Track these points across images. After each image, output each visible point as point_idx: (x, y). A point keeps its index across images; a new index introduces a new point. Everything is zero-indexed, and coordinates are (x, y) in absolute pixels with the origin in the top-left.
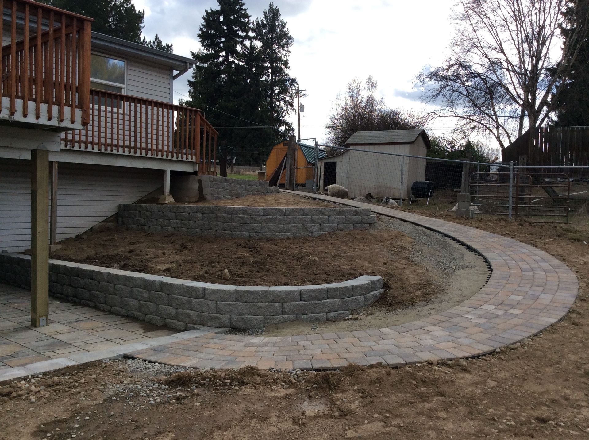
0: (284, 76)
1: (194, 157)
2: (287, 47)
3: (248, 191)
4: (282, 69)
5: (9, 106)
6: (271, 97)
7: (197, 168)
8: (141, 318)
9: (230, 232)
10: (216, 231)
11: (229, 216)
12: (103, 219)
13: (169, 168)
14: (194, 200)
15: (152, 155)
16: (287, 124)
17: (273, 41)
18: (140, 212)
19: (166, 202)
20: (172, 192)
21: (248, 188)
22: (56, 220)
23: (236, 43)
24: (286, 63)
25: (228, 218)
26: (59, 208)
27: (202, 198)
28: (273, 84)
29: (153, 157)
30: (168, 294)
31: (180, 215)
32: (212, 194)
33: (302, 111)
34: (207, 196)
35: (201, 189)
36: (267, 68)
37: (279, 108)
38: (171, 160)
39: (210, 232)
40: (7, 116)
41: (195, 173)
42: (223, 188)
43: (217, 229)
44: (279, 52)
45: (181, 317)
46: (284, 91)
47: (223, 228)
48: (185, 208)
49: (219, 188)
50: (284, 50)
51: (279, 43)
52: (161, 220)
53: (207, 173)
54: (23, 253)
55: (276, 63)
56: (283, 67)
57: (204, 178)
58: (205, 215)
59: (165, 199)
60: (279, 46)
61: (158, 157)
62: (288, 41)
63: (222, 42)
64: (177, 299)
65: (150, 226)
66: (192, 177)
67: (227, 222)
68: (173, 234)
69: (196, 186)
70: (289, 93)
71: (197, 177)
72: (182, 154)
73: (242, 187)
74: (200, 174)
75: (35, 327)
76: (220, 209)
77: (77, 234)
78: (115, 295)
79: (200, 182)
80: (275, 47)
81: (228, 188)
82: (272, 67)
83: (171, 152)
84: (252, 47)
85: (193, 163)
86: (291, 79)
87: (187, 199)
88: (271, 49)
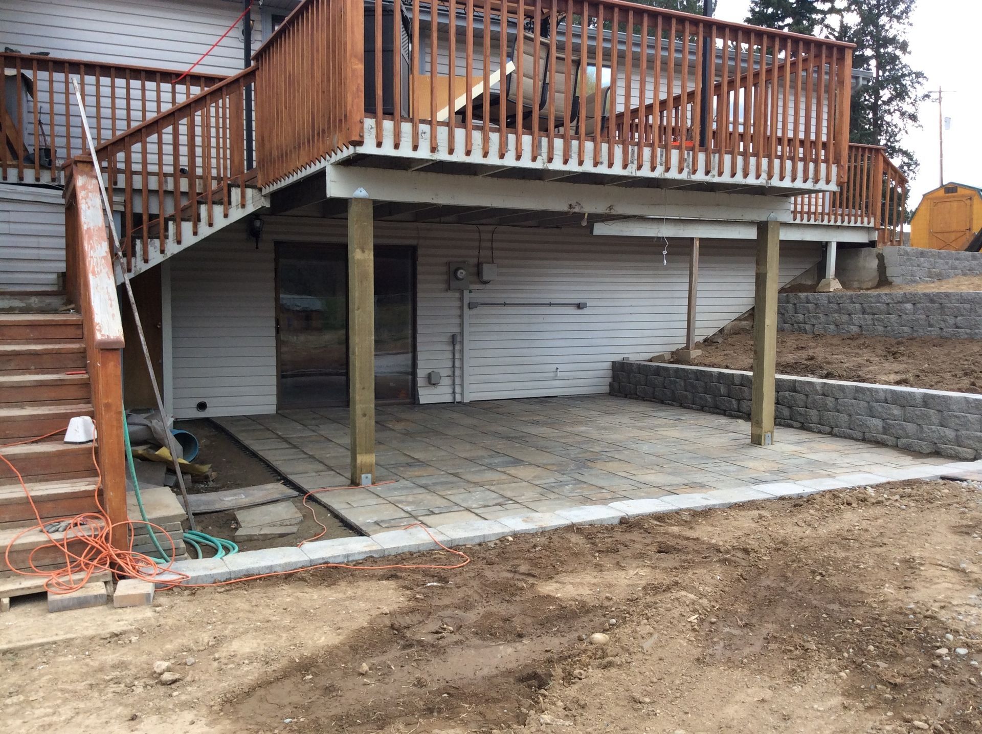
0: (901, 69)
1: (872, 220)
2: (907, 17)
3: (956, 268)
4: (897, 58)
5: (767, 169)
6: (875, 108)
7: (875, 236)
8: (890, 443)
9: (968, 331)
10: (941, 329)
11: (967, 306)
12: (736, 316)
13: (834, 238)
14: (870, 285)
15: (815, 221)
16: (906, 153)
17: (879, 11)
18: (795, 304)
19: (831, 290)
20: (839, 273)
21: (956, 264)
22: (694, 317)
23: (813, 23)
24: (904, 47)
25: (965, 309)
26: (698, 302)
27: (883, 280)
28: (880, 84)
29: (817, 223)
30: (939, 411)
31: (871, 307)
32: (903, 275)
33: (948, 127)
34: (894, 279)
35: (882, 268)
36: (869, 58)
37: (890, 126)
38: (838, 227)
39: (931, 331)
40: (764, 182)
41: (872, 244)
42: (918, 266)
43: (943, 325)
44: (891, 27)
45: (965, 441)
46: (901, 94)
47: (955, 324)
48: (879, 295)
49: (913, 266)
50: (900, 23)
51: (890, 11)
52: (835, 315)
53: (889, 243)
54: (650, 360)
55: (885, 47)
56: (898, 53)
57: (888, 250)
58: (919, 305)
59: (828, 285)
60: (891, 18)
61: (824, 223)
62: (909, 7)
63: (788, 25)
64: (956, 416)
65: (814, 325)
66: (865, 250)
67: (963, 315)
68: (860, 335)
69: (874, 263)
70: (910, 98)
71: (875, 251)
72: (856, 216)
73: (947, 263)
74: (880, 246)
75: (761, 445)
76: (947, 295)
77: (705, 337)
78: (838, 411)
79: (881, 258)
80: (883, 20)
81: (925, 265)
82: (878, 56)
83: (828, 214)
84: (844, 29)
85: (868, 229)
86: (915, 73)
87: (856, 285)
88: (876, 25)
